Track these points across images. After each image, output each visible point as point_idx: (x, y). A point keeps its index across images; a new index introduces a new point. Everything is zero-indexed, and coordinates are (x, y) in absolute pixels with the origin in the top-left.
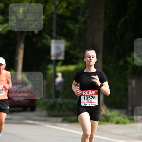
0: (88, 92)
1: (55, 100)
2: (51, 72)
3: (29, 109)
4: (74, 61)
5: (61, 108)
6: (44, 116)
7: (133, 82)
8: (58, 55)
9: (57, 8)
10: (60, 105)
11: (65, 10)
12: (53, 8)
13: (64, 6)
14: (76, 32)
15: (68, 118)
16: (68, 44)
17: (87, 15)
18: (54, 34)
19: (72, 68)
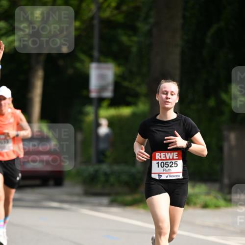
0: (164, 154)
1: (97, 167)
2: (90, 118)
3: (51, 182)
4: (129, 99)
5: (107, 181)
6: (78, 195)
7: (233, 137)
8: (102, 89)
9: (100, 8)
10: (106, 175)
11: (115, 12)
12: (93, 7)
13: (114, 4)
14: (134, 49)
15: (120, 199)
16: (119, 70)
17: (152, 20)
18: (96, 53)
19: (126, 111)
